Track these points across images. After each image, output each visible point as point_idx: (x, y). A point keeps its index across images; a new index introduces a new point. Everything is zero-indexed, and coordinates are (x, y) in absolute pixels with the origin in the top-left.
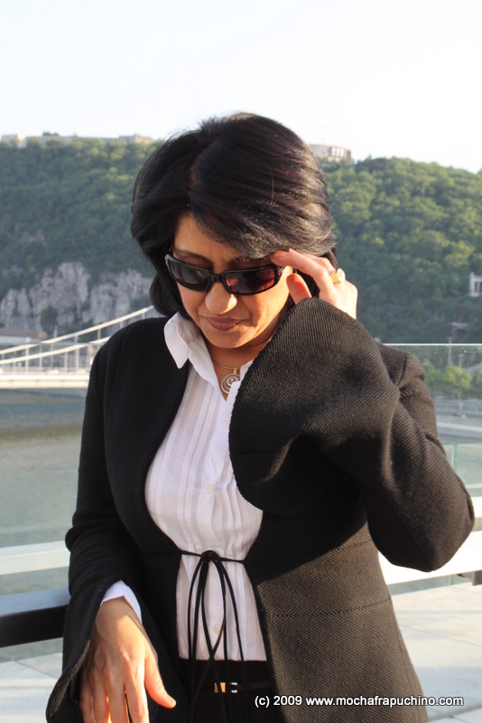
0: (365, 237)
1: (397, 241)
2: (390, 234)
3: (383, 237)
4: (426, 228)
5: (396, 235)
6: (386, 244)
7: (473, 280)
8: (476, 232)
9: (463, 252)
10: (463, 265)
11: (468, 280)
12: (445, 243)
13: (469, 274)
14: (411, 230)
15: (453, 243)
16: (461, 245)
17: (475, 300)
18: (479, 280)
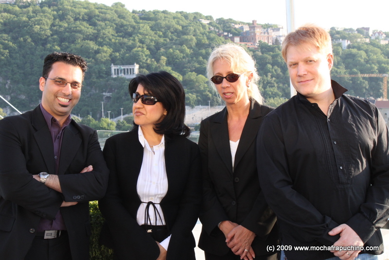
0: (49, 46)
1: (68, 47)
2: (63, 43)
3: (60, 45)
4: (84, 39)
5: (67, 44)
7: (113, 68)
8: (113, 40)
9: (106, 52)
10: (107, 60)
11: (110, 68)
12: (96, 47)
13: (111, 65)
14: (76, 40)
15: (100, 47)
16: (105, 48)
17: (115, 79)
18: (116, 68)
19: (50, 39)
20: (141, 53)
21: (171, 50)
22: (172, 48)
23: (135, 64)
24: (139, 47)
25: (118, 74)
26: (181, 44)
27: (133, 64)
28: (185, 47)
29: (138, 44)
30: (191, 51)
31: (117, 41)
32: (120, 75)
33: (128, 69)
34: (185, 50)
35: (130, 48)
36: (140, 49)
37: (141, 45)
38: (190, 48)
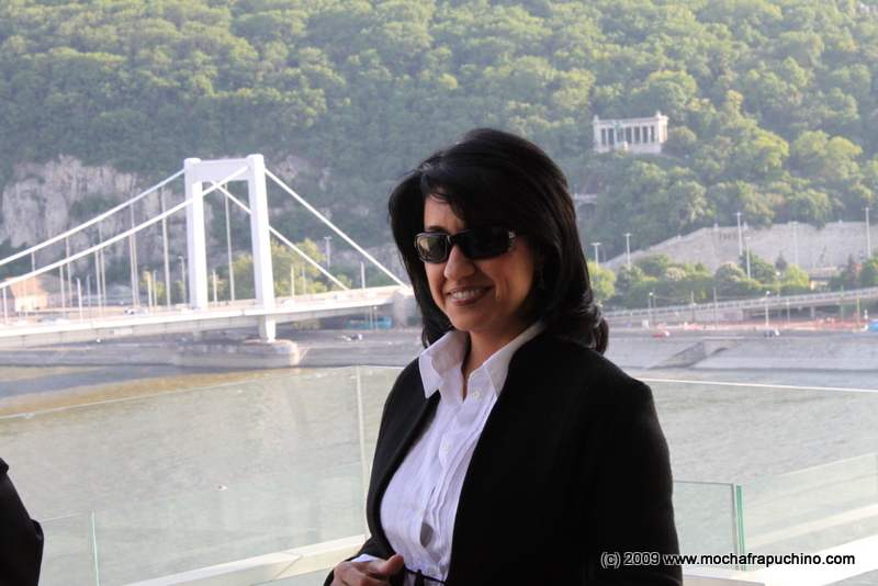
0: (426, 74)
1: (476, 76)
2: (463, 67)
3: (455, 72)
4: (518, 54)
5: (473, 66)
6: (460, 83)
7: (599, 126)
8: (596, 53)
9: (577, 85)
10: (581, 106)
11: (591, 128)
12: (551, 73)
13: (592, 118)
14: (496, 57)
15: (563, 73)
16: (575, 75)
17: (604, 158)
18: (607, 126)
19: (429, 55)
20: (672, 85)
21: (754, 74)
22: (755, 66)
23: (659, 116)
24: (668, 67)
25: (611, 142)
26: (782, 55)
27: (652, 115)
28: (792, 63)
29: (665, 60)
30: (811, 74)
31: (607, 54)
32: (617, 145)
33: (637, 130)
34: (792, 72)
35: (643, 73)
36: (668, 73)
37: (671, 62)
38: (807, 64)
